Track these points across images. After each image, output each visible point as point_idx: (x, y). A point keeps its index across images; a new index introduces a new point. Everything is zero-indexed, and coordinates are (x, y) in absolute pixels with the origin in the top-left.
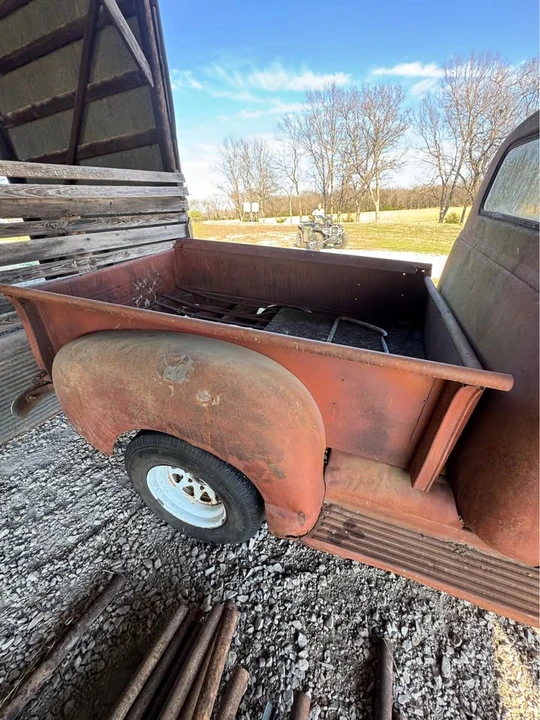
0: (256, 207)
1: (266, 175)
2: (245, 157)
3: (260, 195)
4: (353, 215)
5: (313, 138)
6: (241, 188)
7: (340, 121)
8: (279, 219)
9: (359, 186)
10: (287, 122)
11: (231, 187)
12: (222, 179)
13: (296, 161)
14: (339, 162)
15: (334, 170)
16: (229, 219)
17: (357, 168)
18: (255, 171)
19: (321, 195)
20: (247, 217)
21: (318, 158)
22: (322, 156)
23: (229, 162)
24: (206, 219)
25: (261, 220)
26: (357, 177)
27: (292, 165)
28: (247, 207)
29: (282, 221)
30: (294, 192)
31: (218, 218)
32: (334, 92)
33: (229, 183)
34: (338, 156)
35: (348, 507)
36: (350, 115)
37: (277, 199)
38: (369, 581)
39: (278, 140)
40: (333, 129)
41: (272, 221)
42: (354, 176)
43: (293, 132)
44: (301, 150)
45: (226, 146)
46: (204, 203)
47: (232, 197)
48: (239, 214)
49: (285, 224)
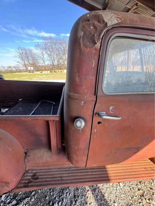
0: (32, 68)
1: (34, 59)
2: (26, 54)
3: (33, 65)
4: (62, 71)
5: (47, 50)
6: (26, 63)
7: (54, 46)
8: (40, 72)
9: (62, 63)
10: (39, 45)
11: (22, 62)
12: (19, 60)
13: (43, 55)
14: (56, 57)
15: (55, 59)
16: (24, 72)
17: (61, 58)
18: (30, 58)
19: (53, 65)
20: (30, 71)
21: (50, 55)
22: (51, 55)
23: (21, 55)
24: (16, 72)
25: (35, 72)
26: (61, 61)
27: (42, 57)
28: (29, 68)
29: (42, 72)
30: (44, 64)
31: (20, 72)
32: (51, 38)
33: (22, 61)
34: (55, 55)
35: (35, 168)
36: (56, 45)
37: (39, 66)
38: (50, 190)
39: (36, 49)
40: (52, 48)
41: (39, 72)
42: (60, 60)
43: (40, 47)
44: (44, 53)
45: (19, 50)
46: (14, 67)
47: (24, 65)
48: (27, 71)
49: (42, 73)
